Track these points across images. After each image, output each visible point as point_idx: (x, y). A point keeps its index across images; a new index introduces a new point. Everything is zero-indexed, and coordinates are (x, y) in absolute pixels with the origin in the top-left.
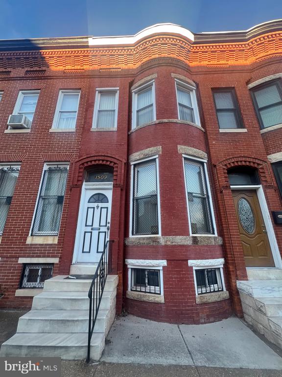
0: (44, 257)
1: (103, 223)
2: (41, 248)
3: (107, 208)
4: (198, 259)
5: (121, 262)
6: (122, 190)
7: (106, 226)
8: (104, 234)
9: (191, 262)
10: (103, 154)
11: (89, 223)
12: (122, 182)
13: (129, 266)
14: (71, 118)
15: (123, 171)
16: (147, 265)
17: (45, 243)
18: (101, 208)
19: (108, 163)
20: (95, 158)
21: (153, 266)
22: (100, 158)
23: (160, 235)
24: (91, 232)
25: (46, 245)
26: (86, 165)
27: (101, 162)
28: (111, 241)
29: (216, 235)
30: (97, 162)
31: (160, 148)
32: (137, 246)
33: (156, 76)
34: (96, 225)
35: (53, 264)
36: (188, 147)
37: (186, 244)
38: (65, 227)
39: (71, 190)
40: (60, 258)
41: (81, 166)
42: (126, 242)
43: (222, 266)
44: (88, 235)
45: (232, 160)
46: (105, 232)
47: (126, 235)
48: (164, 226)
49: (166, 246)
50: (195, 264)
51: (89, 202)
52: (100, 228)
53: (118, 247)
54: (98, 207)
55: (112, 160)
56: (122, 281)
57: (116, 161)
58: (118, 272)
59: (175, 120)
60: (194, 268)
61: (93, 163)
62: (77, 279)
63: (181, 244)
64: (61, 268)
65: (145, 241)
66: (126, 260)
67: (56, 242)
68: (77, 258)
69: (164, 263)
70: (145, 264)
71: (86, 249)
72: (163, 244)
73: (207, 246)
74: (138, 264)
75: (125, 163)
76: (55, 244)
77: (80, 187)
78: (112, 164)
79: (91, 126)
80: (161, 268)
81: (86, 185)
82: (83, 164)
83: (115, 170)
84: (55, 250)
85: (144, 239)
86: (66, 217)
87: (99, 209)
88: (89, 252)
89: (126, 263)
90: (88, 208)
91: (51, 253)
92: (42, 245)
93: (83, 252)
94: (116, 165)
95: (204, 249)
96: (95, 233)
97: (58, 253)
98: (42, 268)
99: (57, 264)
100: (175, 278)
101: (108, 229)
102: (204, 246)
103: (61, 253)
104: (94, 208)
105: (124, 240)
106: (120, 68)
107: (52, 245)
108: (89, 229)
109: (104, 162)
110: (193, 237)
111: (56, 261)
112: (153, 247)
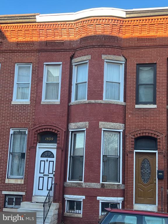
0: (16, 191)
1: (51, 172)
2: (14, 186)
3: (53, 161)
4: (103, 196)
5: (61, 196)
6: (62, 151)
7: (53, 173)
8: (51, 178)
9: (98, 198)
10: (50, 124)
11: (42, 171)
12: (63, 145)
13: (66, 199)
14: (25, 87)
15: (63, 138)
16: (75, 198)
17: (16, 183)
18: (50, 161)
19: (54, 131)
20: (45, 127)
21: (78, 199)
22: (48, 127)
23: (83, 182)
24: (43, 177)
25: (17, 184)
26: (38, 132)
27: (49, 130)
28: (55, 184)
29: (121, 183)
30: (46, 130)
31: (87, 123)
32: (70, 188)
33: (90, 58)
34: (46, 173)
35: (22, 195)
36: (107, 123)
37: (97, 188)
38: (27, 174)
39: (30, 150)
40: (26, 192)
41: (36, 133)
42: (65, 185)
43: (121, 202)
44: (41, 179)
45: (139, 132)
46: (52, 178)
47: (65, 180)
48: (85, 177)
49: (85, 188)
50: (101, 199)
51: (41, 157)
52: (49, 175)
53: (60, 188)
54: (47, 160)
55: (57, 129)
56: (61, 207)
57: (58, 130)
58: (59, 202)
59: (100, 101)
60: (100, 201)
61: (43, 130)
62: (36, 203)
63: (94, 187)
64: (27, 198)
65: (74, 185)
66: (64, 195)
67: (23, 183)
68: (35, 193)
69: (84, 197)
70: (74, 198)
71: (41, 188)
72: (84, 187)
73: (111, 190)
74: (70, 198)
75: (65, 132)
76: (22, 184)
77: (35, 148)
78: (56, 132)
79: (41, 100)
80: (82, 200)
81: (39, 145)
82: (37, 131)
83: (58, 136)
84: (22, 188)
85: (74, 183)
86: (28, 168)
87: (48, 162)
88: (42, 190)
89: (65, 197)
90: (41, 161)
91: (20, 189)
92: (15, 184)
93: (39, 189)
94: (59, 133)
95: (108, 191)
96: (46, 178)
97: (25, 189)
98: (15, 198)
99: (24, 195)
100: (89, 205)
101: (54, 176)
102: (108, 189)
103: (26, 189)
104: (45, 161)
105: (64, 183)
106: (63, 40)
107: (20, 184)
108: (42, 175)
109: (51, 130)
110: (102, 184)
111: (23, 193)
112: (79, 188)
